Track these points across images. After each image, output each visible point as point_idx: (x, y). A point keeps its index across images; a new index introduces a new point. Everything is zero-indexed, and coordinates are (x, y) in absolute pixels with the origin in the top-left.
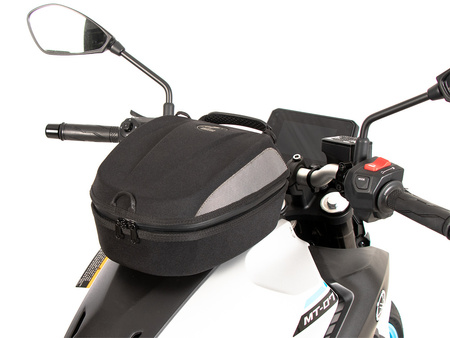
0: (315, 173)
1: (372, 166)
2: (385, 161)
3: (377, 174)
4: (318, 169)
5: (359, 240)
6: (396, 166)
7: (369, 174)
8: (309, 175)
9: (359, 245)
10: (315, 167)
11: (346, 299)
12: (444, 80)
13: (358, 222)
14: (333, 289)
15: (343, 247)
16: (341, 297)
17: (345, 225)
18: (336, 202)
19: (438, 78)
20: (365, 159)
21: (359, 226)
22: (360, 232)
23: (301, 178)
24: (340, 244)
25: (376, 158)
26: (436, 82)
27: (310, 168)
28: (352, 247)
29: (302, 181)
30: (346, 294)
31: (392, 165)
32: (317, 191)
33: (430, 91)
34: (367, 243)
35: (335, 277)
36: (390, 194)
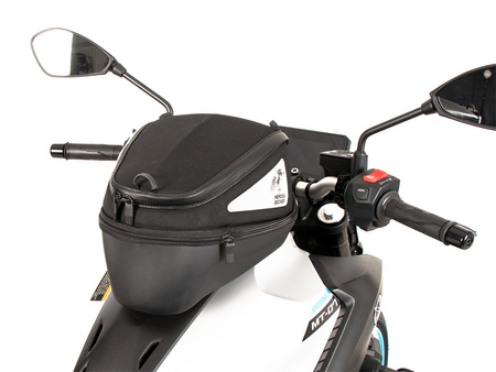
0: (313, 186)
1: (371, 178)
2: (382, 173)
3: (376, 185)
4: (316, 182)
5: (353, 248)
6: (392, 177)
7: (368, 185)
8: (308, 187)
9: (353, 254)
10: (312, 180)
11: (348, 304)
12: (437, 95)
13: (352, 231)
14: (335, 295)
15: (339, 255)
16: (342, 303)
17: (341, 235)
18: (333, 212)
19: (431, 94)
20: (362, 171)
21: (353, 236)
22: (353, 241)
23: (300, 190)
24: (336, 253)
25: (373, 170)
26: (429, 98)
27: (307, 181)
28: (347, 255)
29: (300, 194)
30: (348, 299)
31: (389, 176)
32: (315, 203)
33: (423, 106)
34: (360, 251)
35: (336, 284)
36: (388, 204)
